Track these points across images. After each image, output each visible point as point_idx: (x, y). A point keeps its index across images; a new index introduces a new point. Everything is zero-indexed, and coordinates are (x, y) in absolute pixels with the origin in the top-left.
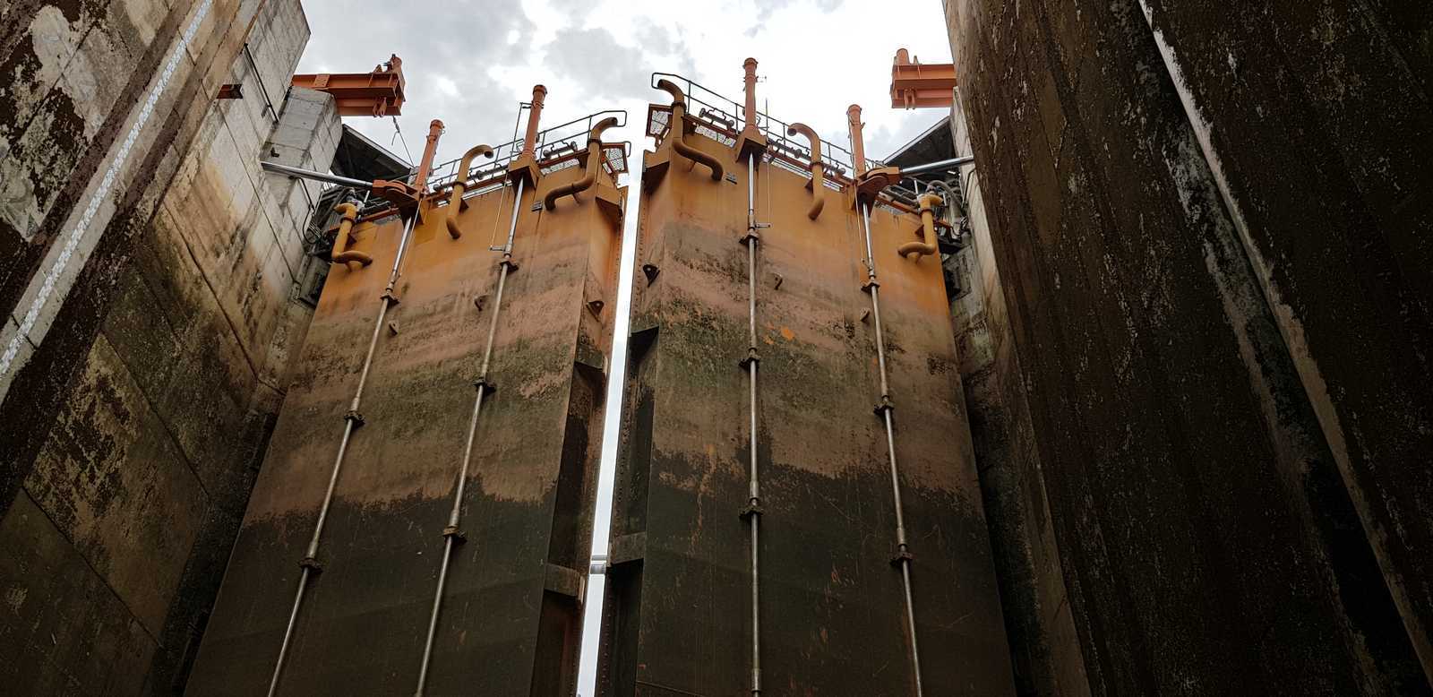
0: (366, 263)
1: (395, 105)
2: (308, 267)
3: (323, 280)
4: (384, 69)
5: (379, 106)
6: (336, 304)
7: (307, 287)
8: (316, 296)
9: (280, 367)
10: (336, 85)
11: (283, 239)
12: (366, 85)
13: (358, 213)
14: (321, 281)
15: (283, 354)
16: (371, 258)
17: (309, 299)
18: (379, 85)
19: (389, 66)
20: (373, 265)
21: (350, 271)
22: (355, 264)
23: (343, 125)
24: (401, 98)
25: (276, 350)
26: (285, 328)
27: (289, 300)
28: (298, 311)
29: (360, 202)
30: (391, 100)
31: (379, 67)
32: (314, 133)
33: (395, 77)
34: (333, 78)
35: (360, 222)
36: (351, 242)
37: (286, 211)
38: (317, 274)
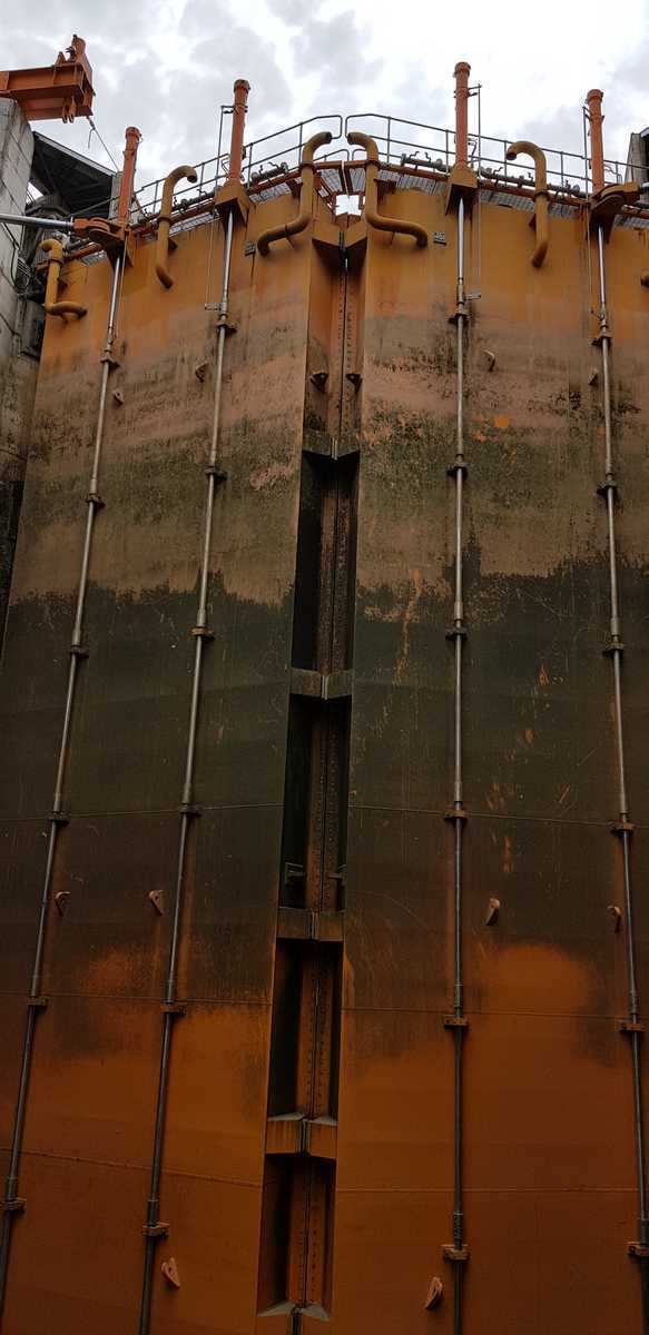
0: (81, 314)
1: (85, 103)
2: (24, 314)
3: (42, 327)
4: (67, 56)
5: (67, 109)
6: (58, 363)
7: (27, 337)
8: (38, 348)
10: (21, 85)
13: (64, 250)
14: (40, 329)
15: (15, 416)
16: (84, 308)
17: (31, 351)
18: (66, 81)
19: (71, 51)
20: (89, 318)
21: (66, 322)
22: (69, 315)
23: (34, 133)
24: (91, 92)
26: (13, 386)
27: (12, 356)
28: (23, 366)
29: (65, 235)
30: (79, 99)
31: (61, 55)
33: (80, 68)
34: (13, 76)
35: (67, 260)
36: (62, 287)
38: (35, 321)
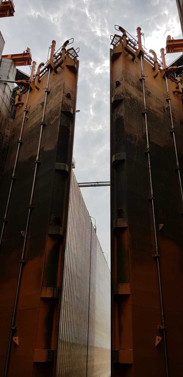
1: (30, 62)
2: (12, 108)
6: (18, 116)
8: (14, 116)
9: (9, 135)
10: (13, 58)
11: (5, 101)
12: (21, 57)
14: (15, 112)
16: (24, 103)
19: (27, 51)
21: (20, 108)
22: (20, 105)
23: (17, 69)
25: (7, 130)
26: (8, 124)
27: (8, 117)
28: (11, 120)
31: (24, 52)
32: (9, 71)
33: (29, 54)
34: (12, 55)
36: (19, 100)
37: (5, 93)
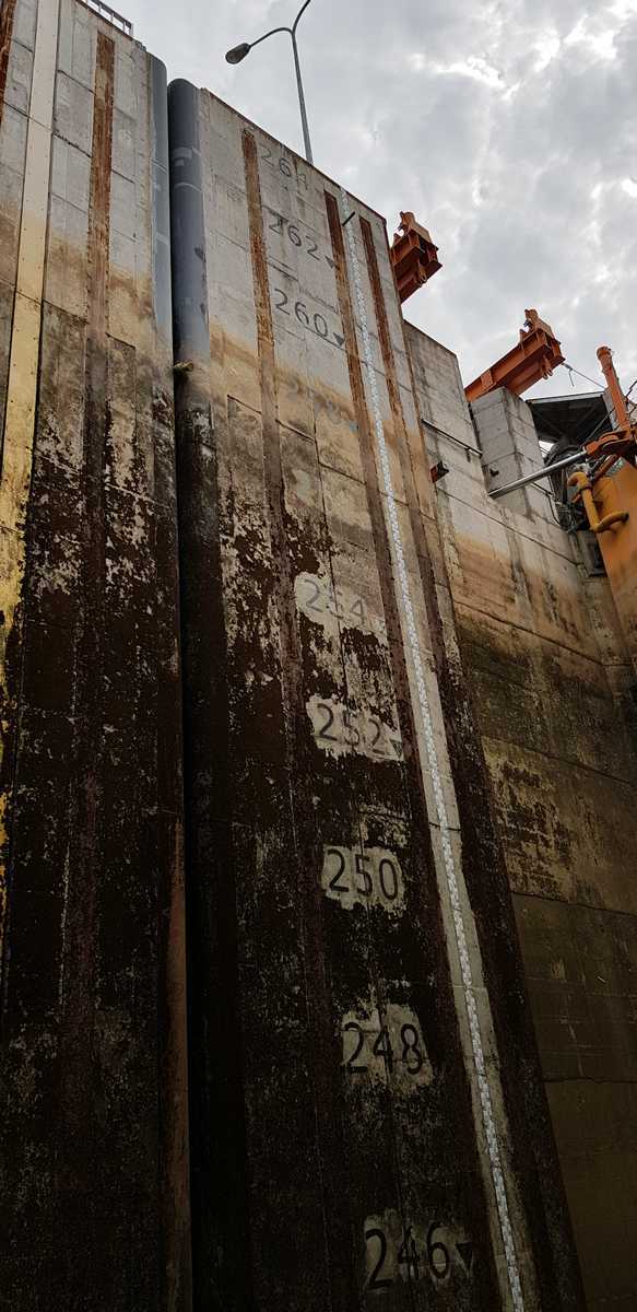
0: (624, 519)
3: (597, 548)
4: (527, 329)
5: (544, 367)
7: (589, 562)
9: (612, 643)
10: (500, 375)
11: (547, 541)
12: (522, 356)
13: (588, 476)
15: (606, 631)
16: (625, 512)
17: (597, 571)
18: (533, 349)
21: (615, 532)
22: (615, 525)
24: (556, 344)
25: (601, 632)
29: (584, 464)
30: (549, 354)
31: (522, 332)
32: (511, 432)
33: (540, 331)
34: (493, 370)
35: (594, 482)
37: (534, 516)
38: (589, 545)
